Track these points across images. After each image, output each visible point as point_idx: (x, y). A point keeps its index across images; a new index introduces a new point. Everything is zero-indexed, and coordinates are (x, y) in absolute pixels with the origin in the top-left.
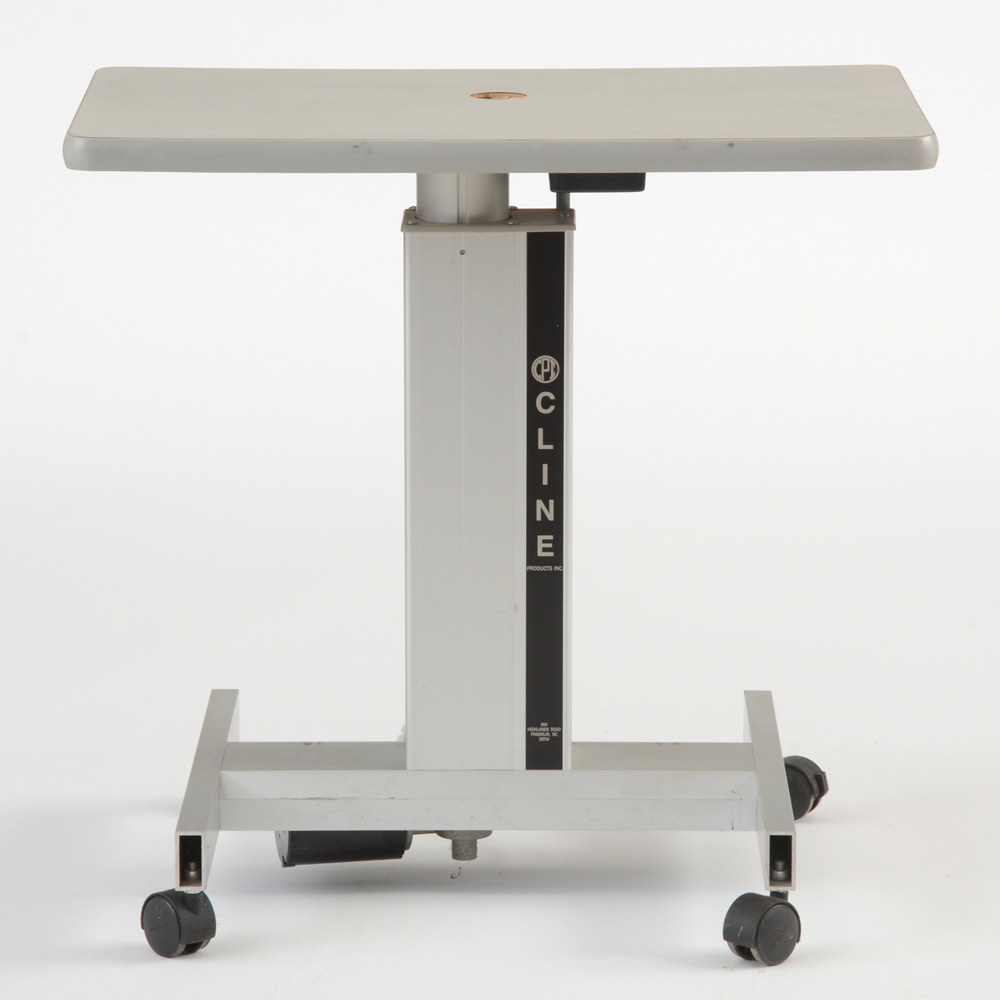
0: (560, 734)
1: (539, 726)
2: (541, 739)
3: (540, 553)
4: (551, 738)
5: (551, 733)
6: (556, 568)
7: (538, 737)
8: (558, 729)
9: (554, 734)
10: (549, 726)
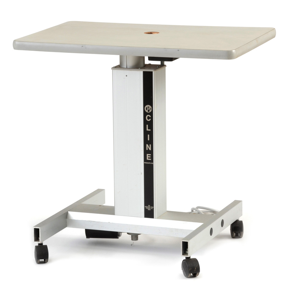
0: (153, 208)
1: (148, 206)
2: (148, 210)
3: (148, 159)
4: (151, 209)
5: (151, 208)
6: (152, 163)
7: (147, 209)
8: (153, 207)
9: (152, 209)
10: (150, 206)
